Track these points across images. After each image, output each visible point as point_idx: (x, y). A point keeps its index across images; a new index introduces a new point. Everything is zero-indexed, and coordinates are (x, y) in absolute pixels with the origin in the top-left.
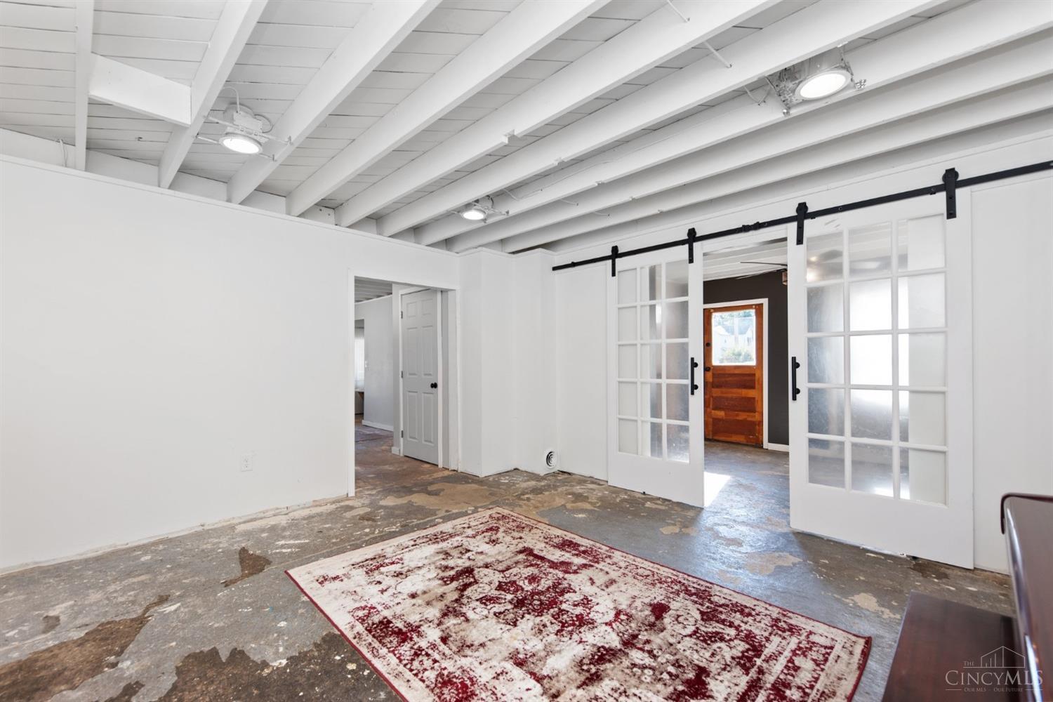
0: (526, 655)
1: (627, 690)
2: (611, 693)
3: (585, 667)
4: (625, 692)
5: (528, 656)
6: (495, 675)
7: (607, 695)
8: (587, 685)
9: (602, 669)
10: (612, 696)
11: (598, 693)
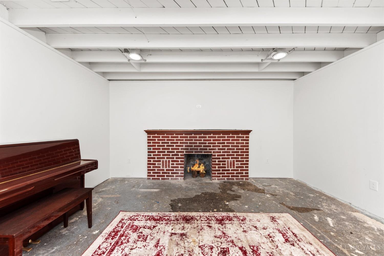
0: (183, 238)
1: (144, 248)
2: (149, 244)
3: (162, 247)
4: (144, 247)
5: (182, 238)
6: (184, 227)
7: (150, 242)
8: (157, 241)
9: (156, 251)
10: (148, 243)
11: (153, 241)
